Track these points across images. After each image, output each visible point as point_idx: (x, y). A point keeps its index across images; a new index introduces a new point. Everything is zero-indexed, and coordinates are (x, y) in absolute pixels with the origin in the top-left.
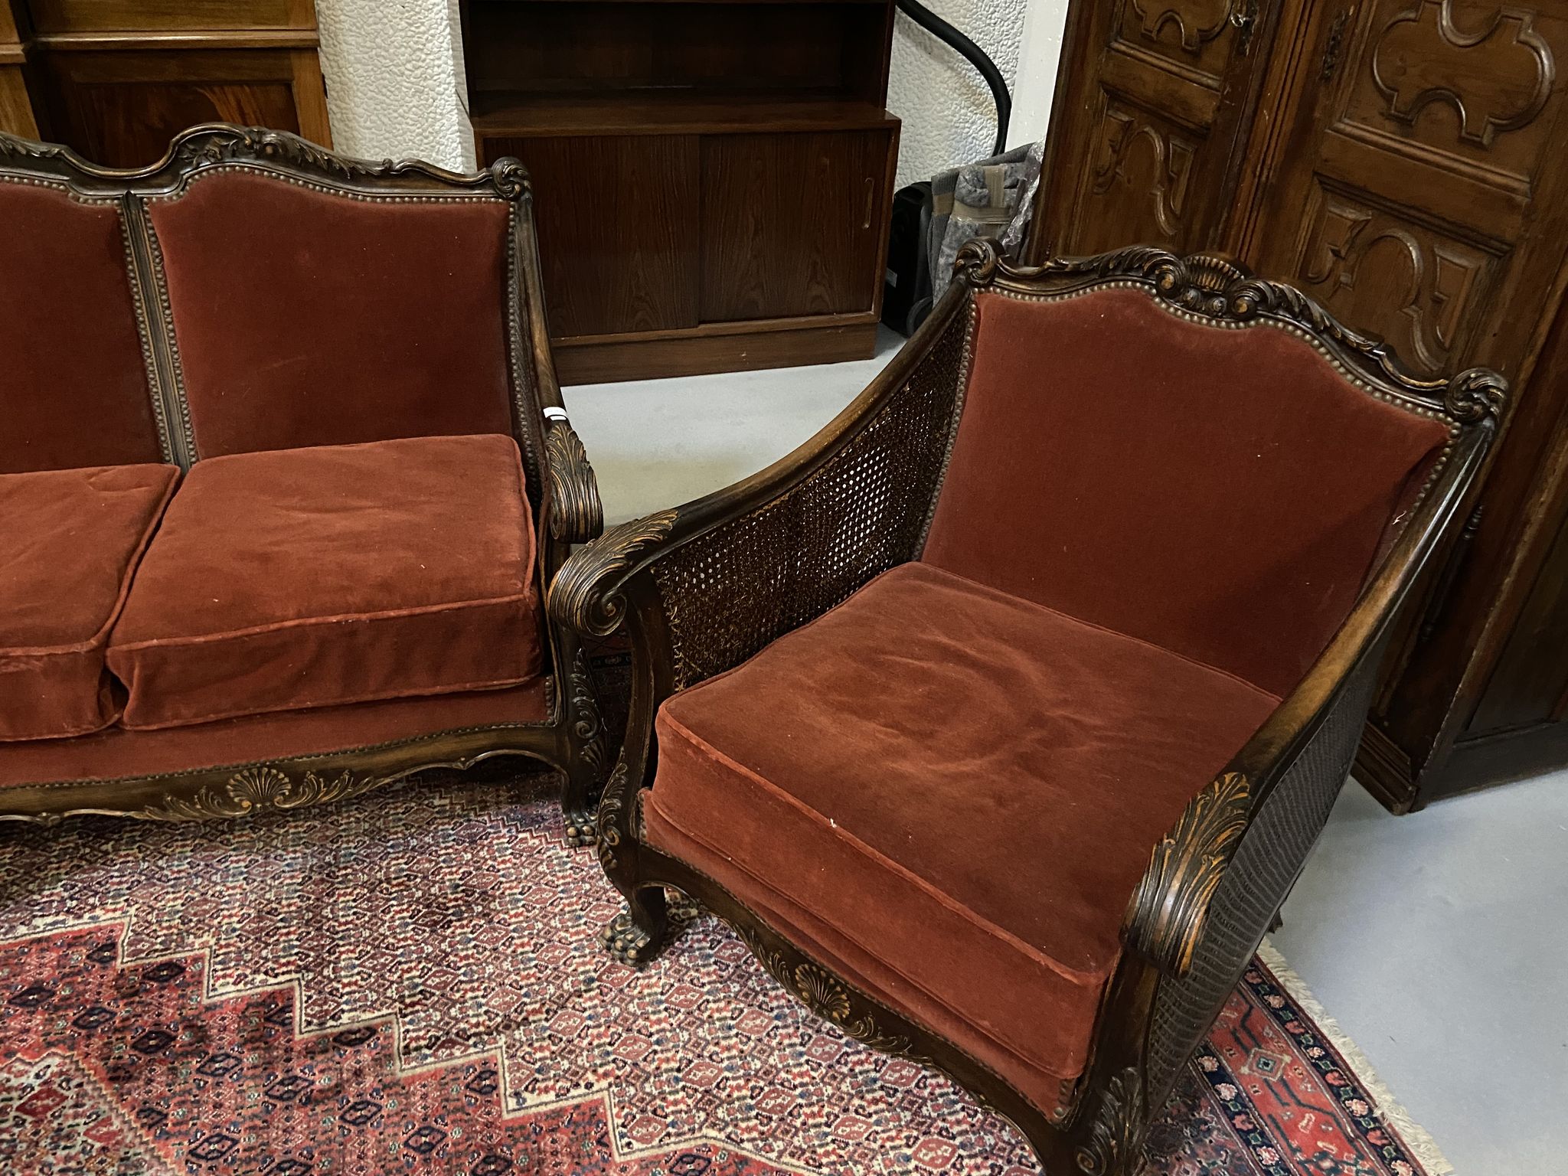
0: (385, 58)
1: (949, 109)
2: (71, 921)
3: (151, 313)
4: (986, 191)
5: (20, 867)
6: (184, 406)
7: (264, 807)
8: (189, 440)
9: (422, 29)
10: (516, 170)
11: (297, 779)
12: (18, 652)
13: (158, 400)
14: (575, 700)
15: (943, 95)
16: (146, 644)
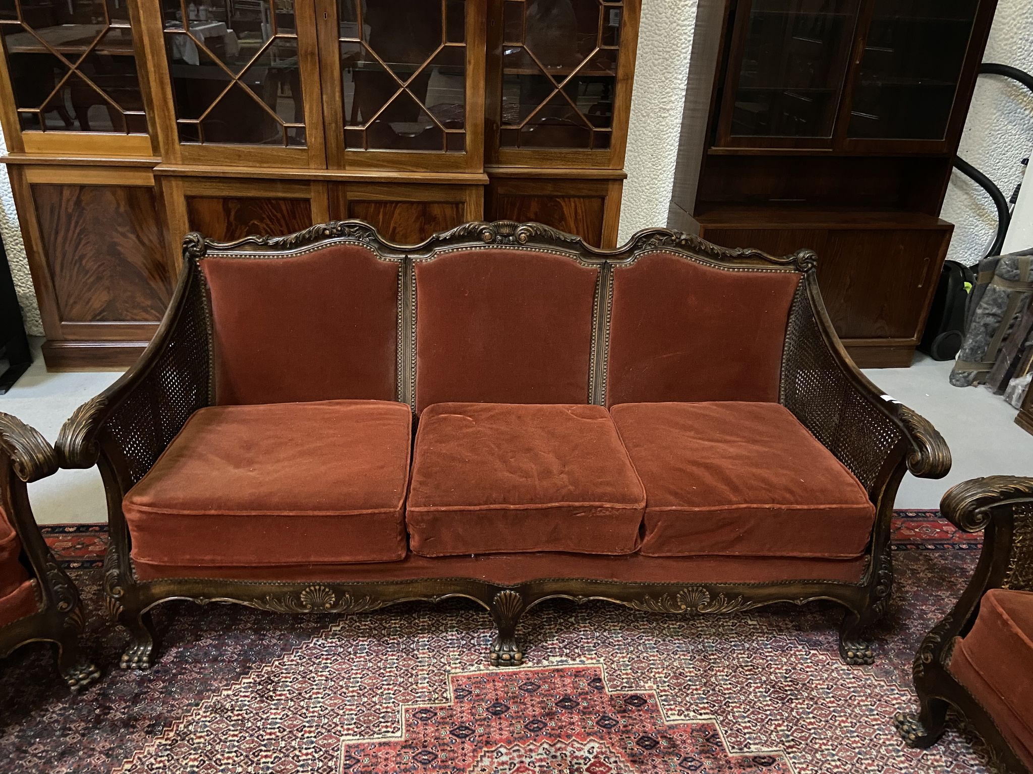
0: (636, 182)
1: (962, 217)
2: (571, 662)
3: (600, 324)
4: (1018, 271)
5: (529, 625)
7: (692, 610)
9: (660, 167)
10: (811, 256)
11: (714, 596)
12: (608, 505)
14: (880, 572)
15: (959, 208)
16: (669, 508)
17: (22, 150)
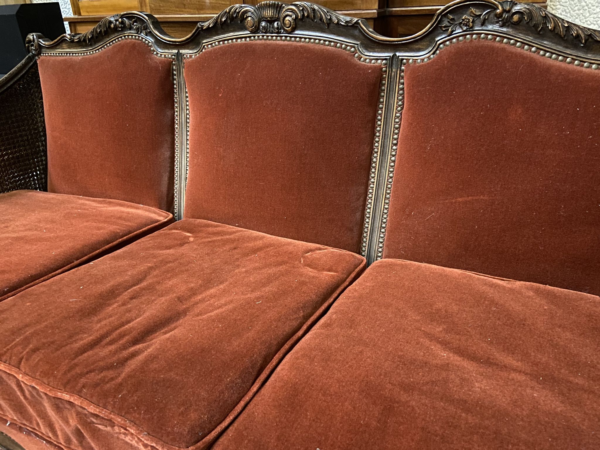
6: (385, 216)
8: (381, 240)
13: (370, 208)
17: (80, 14)
